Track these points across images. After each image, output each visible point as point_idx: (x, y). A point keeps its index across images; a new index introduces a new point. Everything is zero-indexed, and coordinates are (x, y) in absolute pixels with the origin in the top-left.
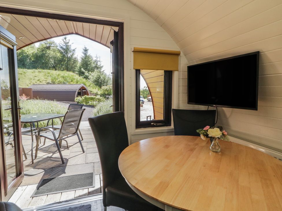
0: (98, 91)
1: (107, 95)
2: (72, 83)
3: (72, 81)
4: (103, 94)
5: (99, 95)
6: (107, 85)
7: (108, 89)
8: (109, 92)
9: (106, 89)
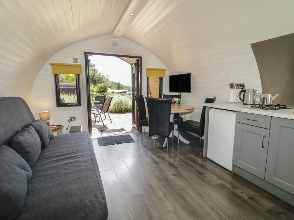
0: (93, 88)
1: (102, 92)
2: (68, 80)
3: (67, 79)
4: (98, 91)
5: (95, 92)
6: (102, 82)
7: (103, 86)
8: (104, 89)
9: (101, 86)
